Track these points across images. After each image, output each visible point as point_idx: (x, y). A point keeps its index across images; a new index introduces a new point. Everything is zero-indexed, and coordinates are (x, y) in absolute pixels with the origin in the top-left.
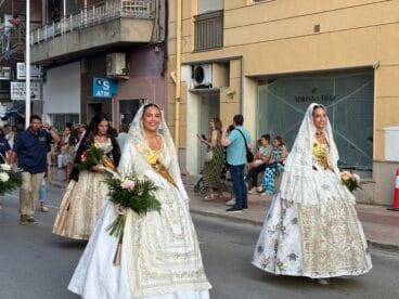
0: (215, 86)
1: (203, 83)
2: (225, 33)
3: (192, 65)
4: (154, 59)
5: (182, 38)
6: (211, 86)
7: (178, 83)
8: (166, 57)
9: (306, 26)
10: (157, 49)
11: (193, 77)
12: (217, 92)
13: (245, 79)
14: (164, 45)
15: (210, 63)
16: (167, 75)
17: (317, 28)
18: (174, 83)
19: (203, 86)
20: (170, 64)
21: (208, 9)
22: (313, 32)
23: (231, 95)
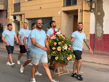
0: (19, 20)
1: (16, 20)
2: (21, 8)
3: (13, 15)
4: (4, 14)
5: (11, 9)
6: (18, 20)
7: (10, 20)
8: (7, 13)
9: (38, 7)
10: (5, 11)
11: (14, 18)
12: (19, 22)
13: (25, 19)
14: (7, 10)
15: (17, 15)
16: (7, 18)
17: (41, 8)
18: (9, 20)
19: (16, 21)
20: (8, 15)
21: (17, 2)
22: (40, 8)
23: (22, 23)
